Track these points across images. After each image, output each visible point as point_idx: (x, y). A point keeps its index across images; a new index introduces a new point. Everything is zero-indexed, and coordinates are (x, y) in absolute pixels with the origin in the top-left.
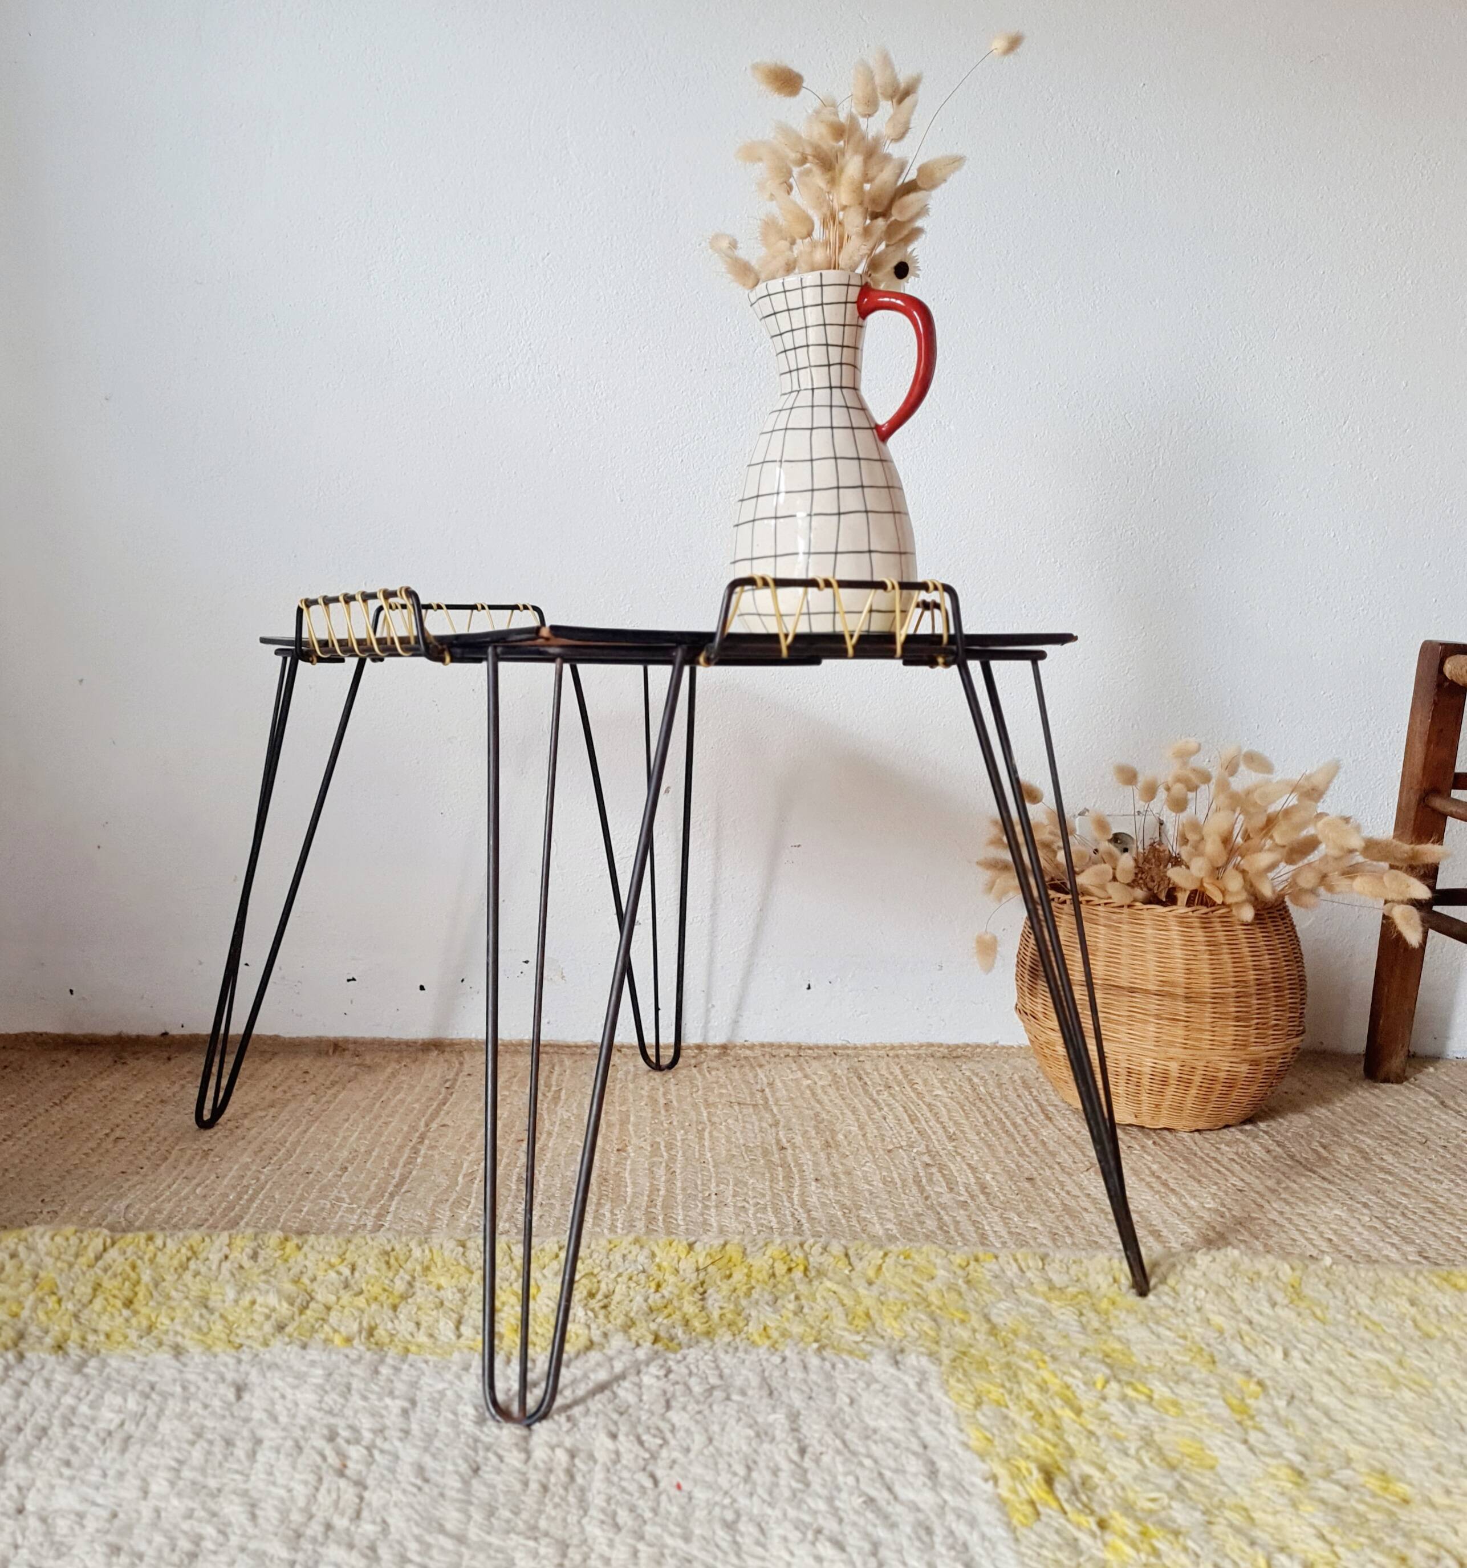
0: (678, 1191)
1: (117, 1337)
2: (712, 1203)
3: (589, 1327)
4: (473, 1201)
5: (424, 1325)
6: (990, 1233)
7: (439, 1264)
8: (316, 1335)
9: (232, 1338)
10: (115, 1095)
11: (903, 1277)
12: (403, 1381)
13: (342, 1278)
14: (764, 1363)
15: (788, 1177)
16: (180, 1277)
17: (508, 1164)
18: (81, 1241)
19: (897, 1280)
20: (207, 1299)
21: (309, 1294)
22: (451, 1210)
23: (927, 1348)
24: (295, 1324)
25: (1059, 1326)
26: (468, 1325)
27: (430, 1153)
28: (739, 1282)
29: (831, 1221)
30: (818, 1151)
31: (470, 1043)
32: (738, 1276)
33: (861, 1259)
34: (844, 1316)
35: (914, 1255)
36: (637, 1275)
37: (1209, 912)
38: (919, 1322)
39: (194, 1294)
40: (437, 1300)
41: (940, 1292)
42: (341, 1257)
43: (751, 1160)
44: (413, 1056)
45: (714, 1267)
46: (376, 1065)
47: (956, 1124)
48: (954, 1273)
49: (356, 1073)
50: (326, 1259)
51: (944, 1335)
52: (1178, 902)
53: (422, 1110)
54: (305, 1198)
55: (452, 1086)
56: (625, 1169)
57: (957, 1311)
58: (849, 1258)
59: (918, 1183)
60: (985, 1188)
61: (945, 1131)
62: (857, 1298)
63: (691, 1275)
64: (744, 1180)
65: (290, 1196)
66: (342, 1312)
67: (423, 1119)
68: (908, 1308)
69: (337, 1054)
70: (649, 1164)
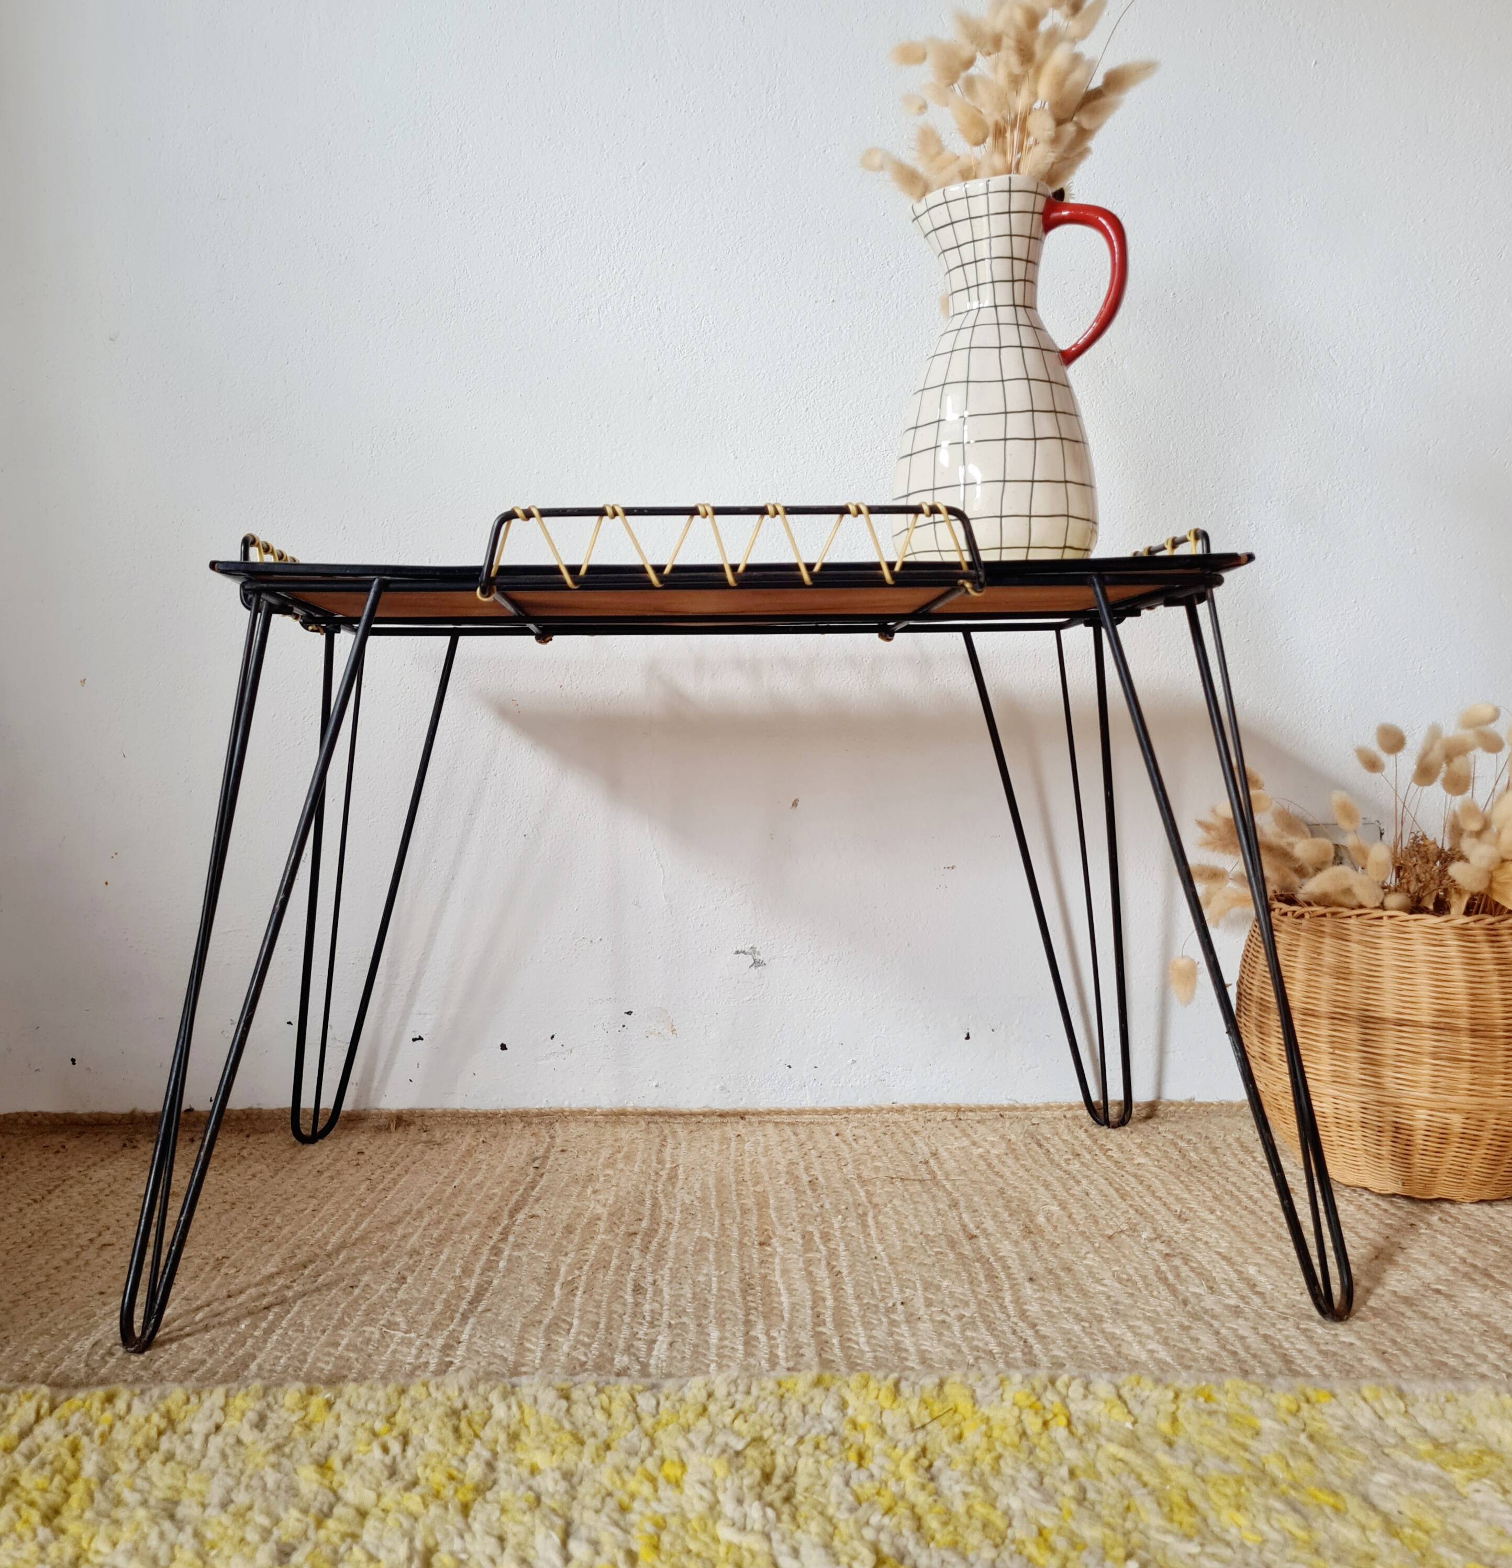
0: (851, 1301)
2: (899, 1317)
3: (767, 1537)
4: (576, 1322)
5: (511, 1541)
6: (1294, 1353)
7: (533, 1429)
11: (1215, 1433)
13: (388, 1460)
15: (991, 1277)
16: (143, 1462)
17: (619, 1268)
19: (1207, 1438)
20: (176, 1503)
21: (335, 1492)
22: (547, 1338)
24: (308, 1547)
25: (1484, 1514)
26: (581, 1539)
27: (516, 1254)
28: (978, 1448)
29: (1069, 1340)
30: (1020, 1240)
31: (563, 1112)
32: (973, 1437)
33: (1142, 1403)
34: (1154, 1506)
35: (1219, 1397)
36: (827, 1439)
37: (1500, 921)
38: (1275, 1515)
39: (159, 1494)
40: (531, 1493)
41: (1281, 1457)
42: (390, 1419)
43: (937, 1253)
44: (493, 1129)
45: (935, 1423)
46: (447, 1141)
47: (1179, 1199)
48: (1285, 1422)
49: (423, 1152)
50: (368, 1425)
51: (1321, 1537)
52: (1453, 911)
53: (505, 1199)
54: (346, 1325)
55: (543, 1164)
56: (774, 1270)
57: (1320, 1490)
58: (1125, 1403)
59: (1164, 1280)
60: (1255, 1285)
61: (1169, 1209)
62: (1161, 1471)
63: (905, 1437)
64: (935, 1282)
65: (325, 1322)
66: (383, 1520)
67: (507, 1209)
68: (1248, 1490)
69: (401, 1129)
70: (804, 1262)
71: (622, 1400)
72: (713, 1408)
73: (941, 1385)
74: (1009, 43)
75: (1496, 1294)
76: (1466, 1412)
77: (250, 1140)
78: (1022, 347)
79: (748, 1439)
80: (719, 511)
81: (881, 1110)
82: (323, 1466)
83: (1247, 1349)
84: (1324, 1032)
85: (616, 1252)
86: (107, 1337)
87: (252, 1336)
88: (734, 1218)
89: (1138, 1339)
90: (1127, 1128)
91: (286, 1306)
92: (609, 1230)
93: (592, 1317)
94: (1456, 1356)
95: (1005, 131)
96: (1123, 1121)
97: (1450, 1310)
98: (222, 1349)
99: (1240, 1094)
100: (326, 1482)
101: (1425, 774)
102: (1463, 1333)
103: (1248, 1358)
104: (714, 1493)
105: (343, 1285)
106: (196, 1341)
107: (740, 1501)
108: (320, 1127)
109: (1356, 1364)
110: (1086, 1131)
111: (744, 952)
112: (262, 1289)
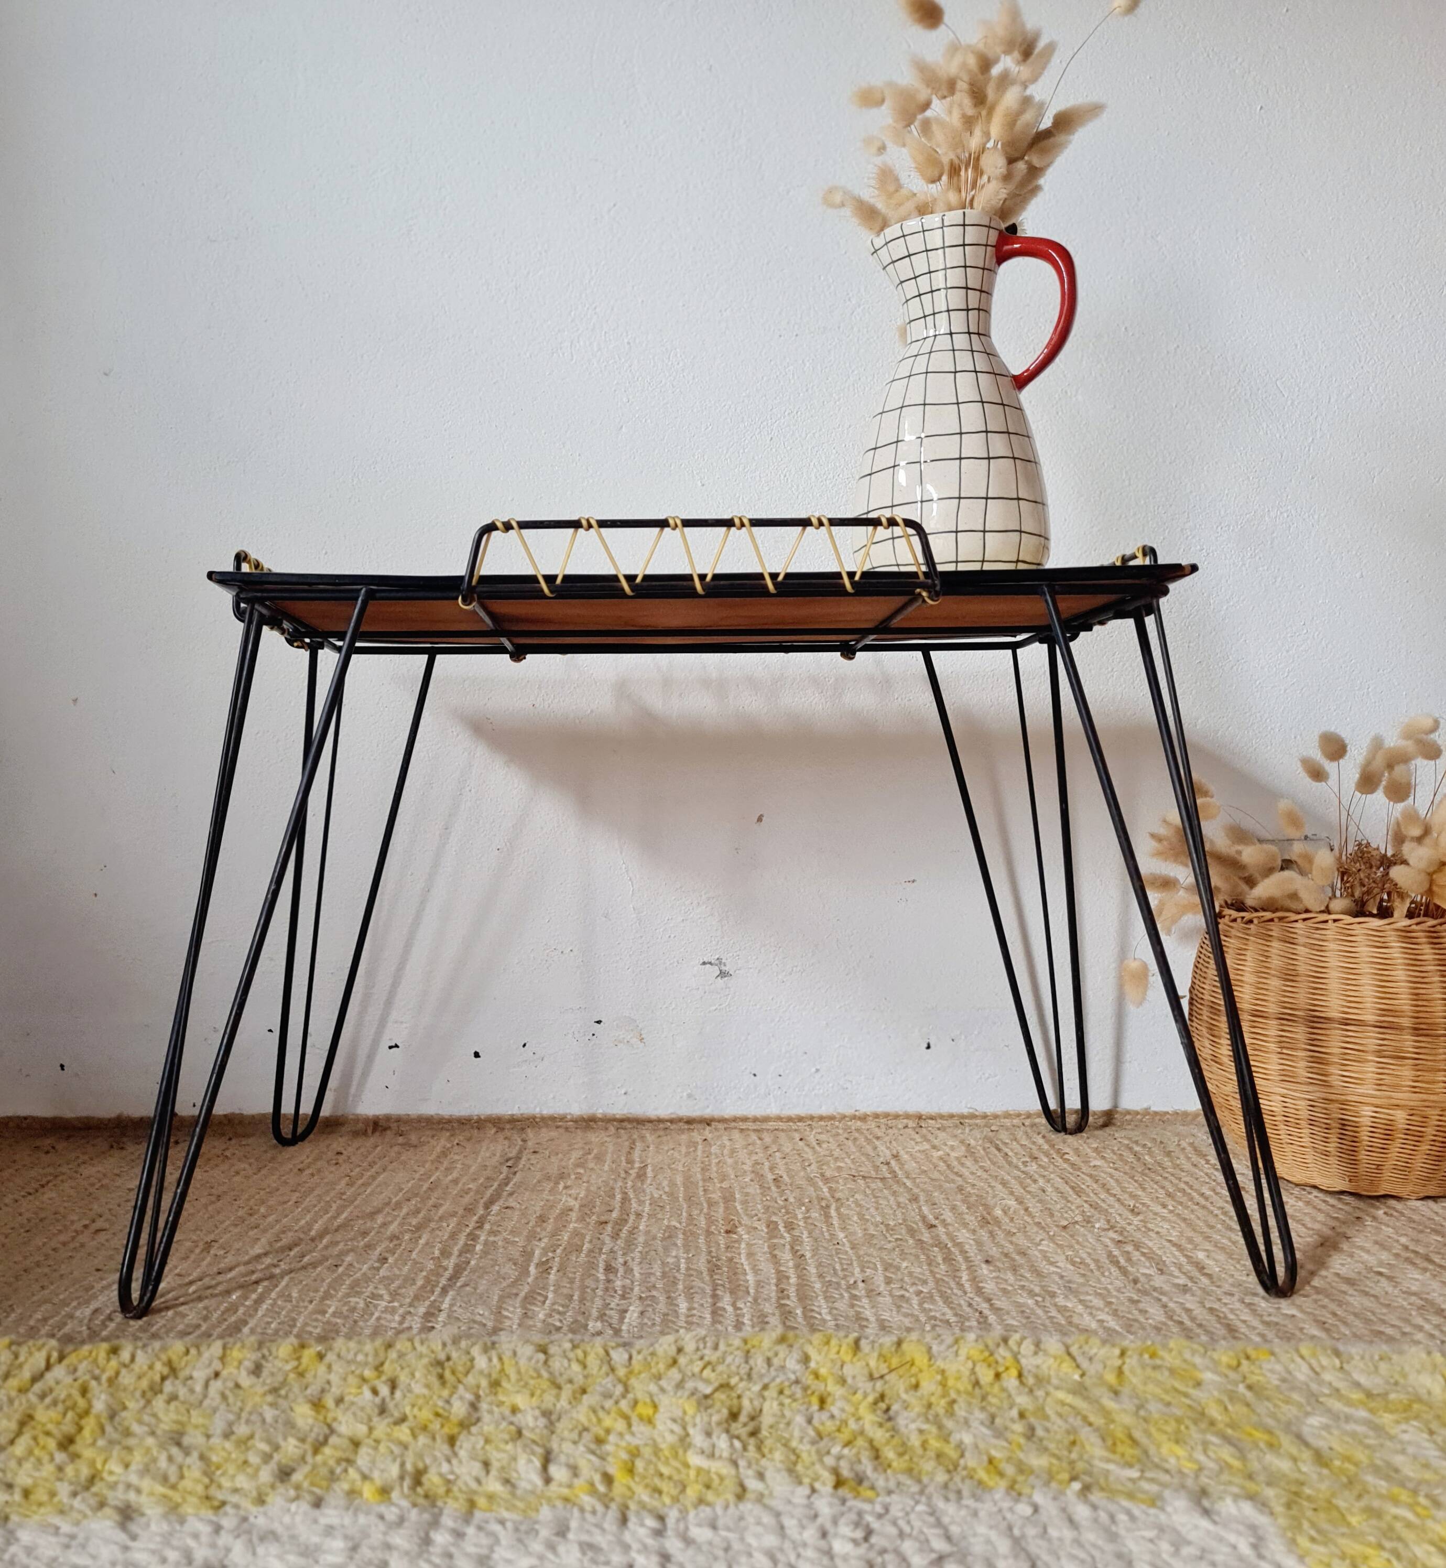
0: (813, 1278)
1: (40, 1495)
2: (861, 1290)
3: (735, 1464)
4: (550, 1295)
5: (495, 1465)
6: (1239, 1324)
7: (513, 1377)
8: (336, 1486)
9: (213, 1491)
10: (105, 1182)
11: (1158, 1383)
12: (468, 1555)
13: (378, 1400)
14: (1009, 1516)
15: (949, 1259)
16: (149, 1402)
17: (591, 1251)
18: (16, 1356)
19: (1151, 1387)
20: (181, 1434)
21: (329, 1426)
22: (524, 1307)
23: (1243, 1488)
24: (306, 1469)
25: (1411, 1450)
26: (560, 1464)
27: (492, 1239)
28: (933, 1394)
29: (1023, 1312)
30: (978, 1229)
31: (534, 1118)
32: (929, 1386)
33: (1091, 1359)
34: (1098, 1441)
35: (1162, 1353)
36: (790, 1386)
37: (1441, 924)
38: (1212, 1447)
39: (164, 1426)
40: (512, 1428)
41: (1220, 1402)
42: (379, 1368)
43: (897, 1240)
44: (467, 1134)
45: (893, 1375)
46: (423, 1144)
47: (1133, 1196)
48: (1226, 1376)
49: (399, 1153)
50: (358, 1372)
51: (1255, 1466)
52: (1396, 914)
53: (480, 1192)
54: (332, 1296)
55: (515, 1165)
56: (739, 1254)
57: (1256, 1429)
58: (1073, 1359)
59: (1116, 1263)
60: (1203, 1268)
61: (1122, 1204)
62: (1106, 1414)
63: (864, 1385)
64: (895, 1263)
65: (312, 1294)
66: (376, 1449)
67: (482, 1201)
68: (1187, 1428)
69: (377, 1134)
70: (769, 1247)
71: (597, 1354)
72: (682, 1360)
73: (899, 1343)
74: (962, 85)
75: (1435, 1276)
76: (1399, 1369)
77: (233, 1142)
78: (976, 372)
79: (716, 1384)
80: (688, 523)
81: (844, 1117)
82: (317, 1404)
83: (1193, 1319)
84: (1273, 1032)
85: (588, 1238)
86: (107, 1306)
87: (243, 1305)
88: (701, 1210)
89: (1088, 1310)
90: (1084, 1134)
91: (274, 1281)
92: (581, 1219)
93: (565, 1291)
94: (1393, 1326)
95: (960, 170)
96: (1080, 1128)
97: (1390, 1289)
98: (215, 1315)
99: (1195, 1105)
100: (321, 1418)
101: (1367, 782)
102: (1402, 1307)
103: (1194, 1326)
104: (684, 1428)
105: (327, 1264)
106: (191, 1309)
107: (709, 1434)
108: (300, 1130)
109: (1298, 1333)
110: (1044, 1137)
111: (710, 963)
112: (250, 1267)
